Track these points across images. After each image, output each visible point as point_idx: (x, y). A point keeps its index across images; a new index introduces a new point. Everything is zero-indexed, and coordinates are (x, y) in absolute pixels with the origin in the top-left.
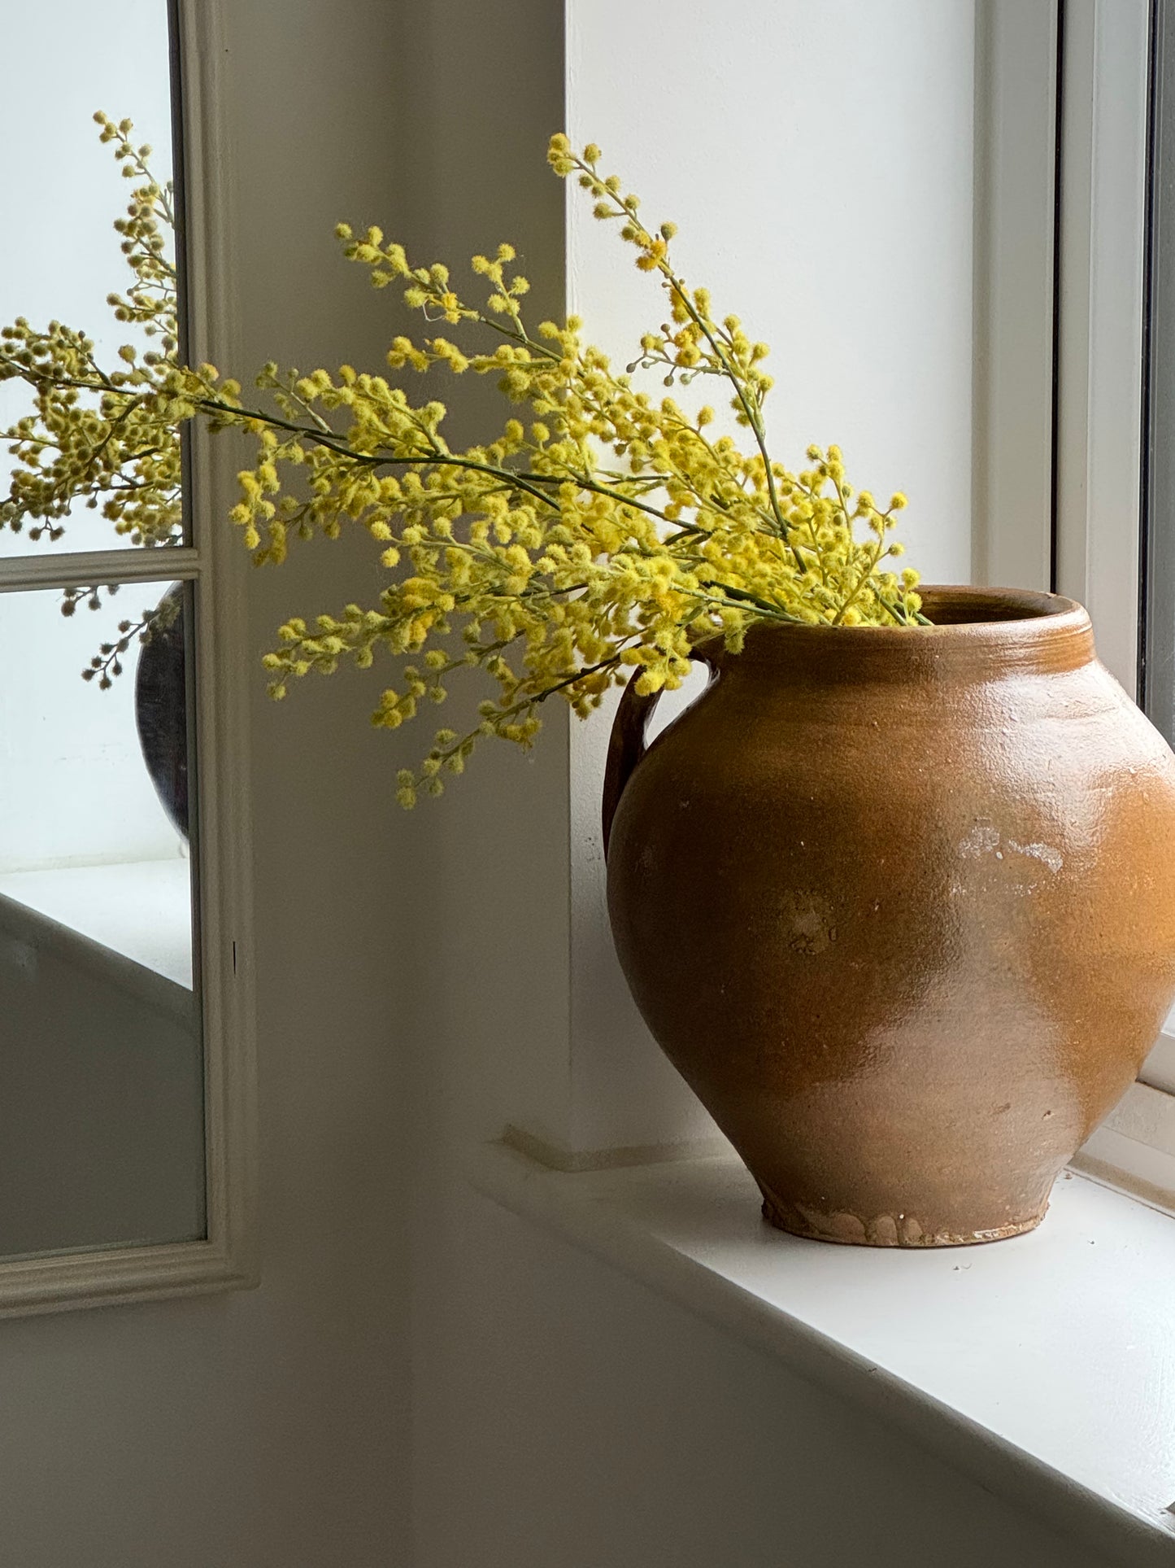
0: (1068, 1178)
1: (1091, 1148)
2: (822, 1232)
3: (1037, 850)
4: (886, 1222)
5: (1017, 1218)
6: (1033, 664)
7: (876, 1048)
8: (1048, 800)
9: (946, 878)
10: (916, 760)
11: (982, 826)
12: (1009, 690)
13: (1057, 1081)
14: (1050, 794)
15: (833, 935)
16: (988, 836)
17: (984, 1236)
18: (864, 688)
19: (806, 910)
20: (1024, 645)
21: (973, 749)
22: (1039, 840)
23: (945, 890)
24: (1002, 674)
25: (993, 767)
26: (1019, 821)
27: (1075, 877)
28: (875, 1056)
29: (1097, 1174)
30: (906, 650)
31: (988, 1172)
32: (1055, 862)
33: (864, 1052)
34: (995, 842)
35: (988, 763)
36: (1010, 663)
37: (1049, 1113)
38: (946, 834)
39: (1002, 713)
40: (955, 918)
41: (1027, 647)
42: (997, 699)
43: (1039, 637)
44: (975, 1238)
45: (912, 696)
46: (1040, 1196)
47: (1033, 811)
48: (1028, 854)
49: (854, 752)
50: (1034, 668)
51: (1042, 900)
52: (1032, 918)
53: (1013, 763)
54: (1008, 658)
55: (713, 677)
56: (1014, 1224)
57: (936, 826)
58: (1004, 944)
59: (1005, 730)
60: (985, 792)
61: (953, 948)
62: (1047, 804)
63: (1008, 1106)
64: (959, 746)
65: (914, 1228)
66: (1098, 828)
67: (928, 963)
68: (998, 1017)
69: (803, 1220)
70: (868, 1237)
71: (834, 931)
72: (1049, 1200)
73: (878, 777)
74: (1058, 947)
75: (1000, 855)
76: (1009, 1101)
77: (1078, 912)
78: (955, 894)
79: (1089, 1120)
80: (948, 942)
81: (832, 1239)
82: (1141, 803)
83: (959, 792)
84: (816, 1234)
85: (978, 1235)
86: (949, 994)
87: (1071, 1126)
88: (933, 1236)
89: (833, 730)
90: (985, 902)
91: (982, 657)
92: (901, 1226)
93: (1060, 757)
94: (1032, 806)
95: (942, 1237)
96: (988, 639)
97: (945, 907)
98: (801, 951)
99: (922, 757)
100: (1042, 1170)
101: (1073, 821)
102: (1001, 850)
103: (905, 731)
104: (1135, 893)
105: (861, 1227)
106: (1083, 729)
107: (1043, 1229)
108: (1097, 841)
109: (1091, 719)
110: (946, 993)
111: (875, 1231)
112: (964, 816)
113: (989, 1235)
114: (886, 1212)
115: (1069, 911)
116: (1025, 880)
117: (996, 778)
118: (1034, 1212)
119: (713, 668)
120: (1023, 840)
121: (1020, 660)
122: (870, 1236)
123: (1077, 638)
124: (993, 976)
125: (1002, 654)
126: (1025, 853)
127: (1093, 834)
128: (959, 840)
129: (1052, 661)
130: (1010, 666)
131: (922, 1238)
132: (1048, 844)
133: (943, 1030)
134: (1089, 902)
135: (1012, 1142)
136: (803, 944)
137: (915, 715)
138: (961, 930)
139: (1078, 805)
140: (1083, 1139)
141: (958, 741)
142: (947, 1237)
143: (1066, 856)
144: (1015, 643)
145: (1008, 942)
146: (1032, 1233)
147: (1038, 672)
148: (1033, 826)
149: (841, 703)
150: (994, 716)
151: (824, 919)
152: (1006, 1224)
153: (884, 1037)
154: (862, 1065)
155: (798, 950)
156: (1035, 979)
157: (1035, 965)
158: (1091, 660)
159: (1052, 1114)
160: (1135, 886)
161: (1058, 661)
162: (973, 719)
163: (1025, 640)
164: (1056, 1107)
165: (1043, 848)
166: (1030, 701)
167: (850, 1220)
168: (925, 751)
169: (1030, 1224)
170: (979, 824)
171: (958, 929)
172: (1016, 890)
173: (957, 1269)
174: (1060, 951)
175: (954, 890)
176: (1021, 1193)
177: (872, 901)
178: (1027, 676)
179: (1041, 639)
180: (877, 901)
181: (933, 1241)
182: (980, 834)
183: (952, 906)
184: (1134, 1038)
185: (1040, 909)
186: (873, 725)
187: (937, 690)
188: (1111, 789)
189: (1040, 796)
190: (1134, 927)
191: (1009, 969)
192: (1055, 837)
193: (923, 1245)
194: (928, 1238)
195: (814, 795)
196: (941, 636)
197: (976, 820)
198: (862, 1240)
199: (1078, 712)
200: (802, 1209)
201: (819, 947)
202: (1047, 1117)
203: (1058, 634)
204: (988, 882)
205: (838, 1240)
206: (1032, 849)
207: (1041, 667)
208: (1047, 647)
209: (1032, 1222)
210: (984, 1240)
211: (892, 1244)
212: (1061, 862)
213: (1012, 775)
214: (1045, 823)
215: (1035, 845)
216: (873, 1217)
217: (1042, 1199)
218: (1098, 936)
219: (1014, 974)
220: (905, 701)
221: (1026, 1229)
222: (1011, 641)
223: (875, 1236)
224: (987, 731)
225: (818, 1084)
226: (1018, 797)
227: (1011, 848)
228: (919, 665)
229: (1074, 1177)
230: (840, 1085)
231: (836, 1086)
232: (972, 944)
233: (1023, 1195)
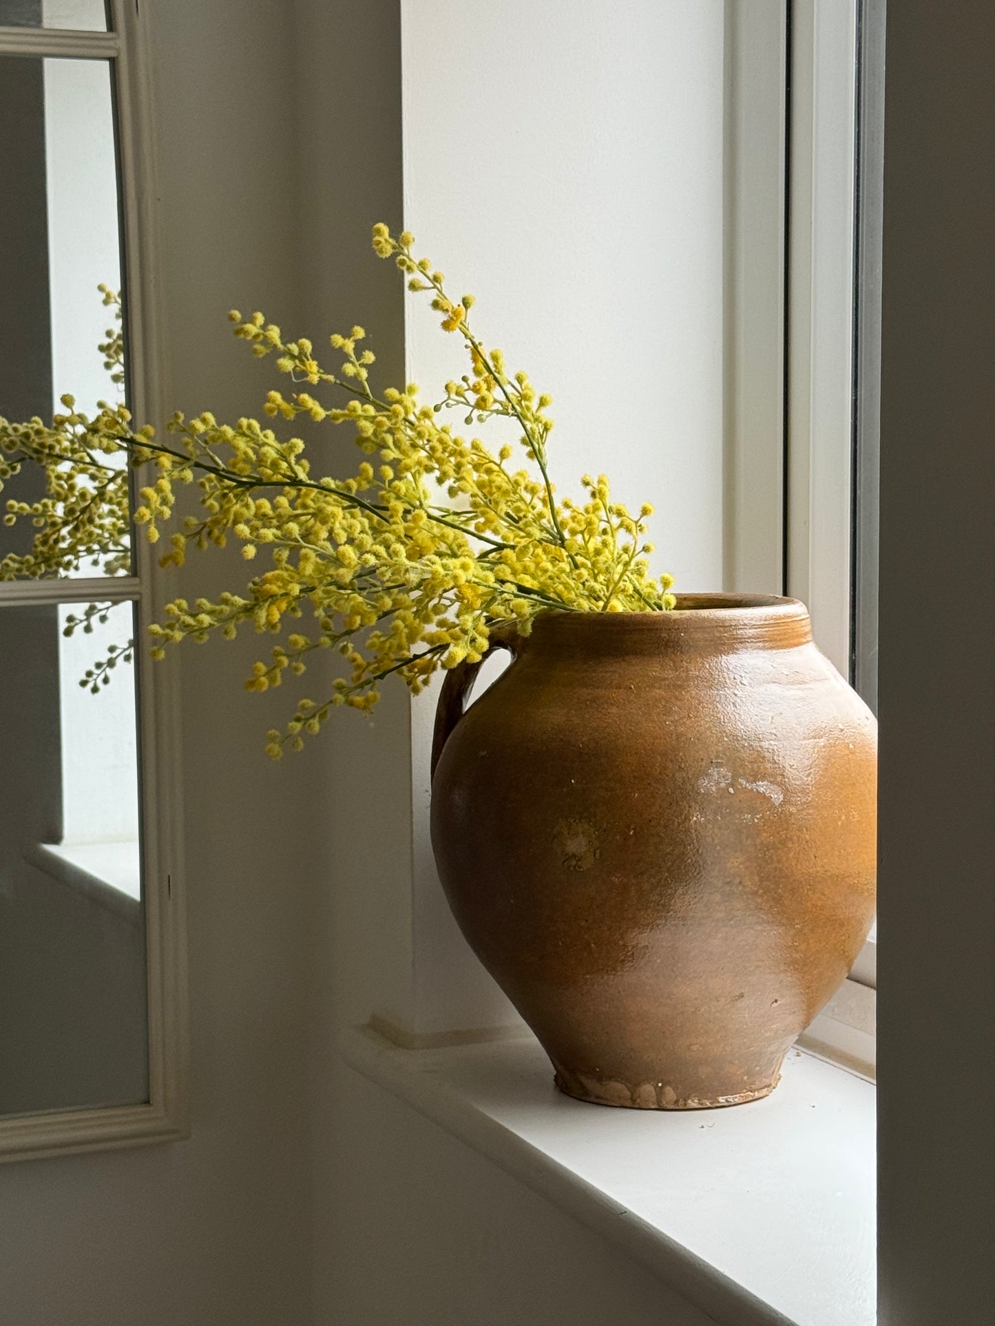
0: (798, 1055)
1: (812, 1030)
2: (597, 1097)
3: (762, 786)
4: (648, 1089)
5: (753, 1086)
6: (760, 641)
7: (633, 947)
8: (771, 747)
9: (687, 808)
10: (664, 715)
11: (717, 767)
12: (740, 661)
13: (783, 975)
14: (772, 742)
15: (597, 855)
16: (721, 776)
17: (727, 1101)
18: (624, 660)
19: (576, 835)
20: (753, 627)
21: (710, 706)
22: (763, 778)
23: (687, 819)
24: (734, 648)
25: (726, 721)
26: (747, 764)
27: (793, 809)
28: (633, 954)
29: (820, 1053)
30: (657, 630)
31: (728, 1049)
32: (777, 797)
33: (624, 950)
34: (727, 780)
35: (722, 717)
36: (742, 641)
37: (776, 1001)
38: (687, 774)
39: (735, 679)
40: (695, 841)
41: (756, 628)
42: (731, 668)
43: (765, 620)
44: (719, 1102)
45: (662, 666)
46: (772, 1070)
47: (759, 755)
48: (755, 790)
49: (614, 710)
50: (761, 644)
51: (766, 827)
52: (758, 841)
53: (742, 717)
54: (739, 636)
55: (513, 659)
56: (751, 1091)
57: (680, 767)
58: (735, 863)
59: (736, 692)
60: (720, 740)
61: (693, 865)
62: (771, 751)
63: (742, 996)
64: (699, 704)
65: (670, 1094)
66: (812, 770)
67: (673, 877)
68: (732, 922)
69: (583, 1087)
70: (633, 1101)
71: (598, 852)
72: (780, 1072)
73: (633, 729)
74: (780, 866)
75: (731, 790)
76: (743, 991)
77: (795, 838)
78: (695, 821)
79: (810, 1008)
80: (690, 860)
81: (605, 1102)
82: (847, 752)
83: (698, 739)
84: (593, 1099)
85: (722, 1100)
86: (692, 903)
87: (794, 1013)
88: (685, 1100)
89: (600, 692)
90: (720, 828)
91: (718, 635)
92: (660, 1092)
93: (781, 714)
94: (758, 751)
95: (693, 1101)
96: (724, 621)
97: (687, 831)
98: (572, 868)
99: (668, 712)
100: (772, 1048)
101: (792, 764)
102: (733, 786)
103: (658, 693)
104: (843, 823)
105: (628, 1093)
106: (800, 693)
107: (775, 1096)
108: (812, 781)
109: (807, 686)
110: (689, 902)
111: (639, 1097)
112: (702, 760)
113: (731, 1100)
114: (647, 1080)
115: (788, 836)
116: (753, 811)
117: (729, 728)
118: (767, 1081)
119: (513, 652)
120: (751, 779)
121: (749, 638)
122: (635, 1100)
123: (796, 623)
124: (727, 888)
125: (735, 633)
126: (752, 790)
127: (808, 775)
128: (697, 779)
129: (775, 640)
130: (741, 643)
131: (676, 1102)
132: (771, 782)
133: (687, 933)
134: (804, 830)
135: (747, 1024)
136: (574, 862)
137: (664, 679)
138: (700, 851)
139: (796, 751)
140: (806, 1023)
141: (699, 700)
142: (696, 1101)
143: (786, 791)
144: (745, 625)
145: (740, 860)
146: (766, 1098)
147: (764, 648)
148: (759, 767)
149: (606, 672)
150: (728, 681)
151: (590, 842)
152: (745, 1091)
153: (643, 938)
154: (623, 961)
155: (570, 866)
156: (761, 891)
157: (761, 881)
158: (808, 642)
159: (779, 1002)
160: (843, 817)
161: (780, 640)
162: (711, 683)
163: (753, 622)
164: (782, 996)
165: (767, 786)
166: (757, 670)
167: (618, 1087)
168: (671, 708)
169: (764, 1091)
170: (714, 766)
171: (698, 850)
172: (745, 819)
173: (703, 1127)
174: (781, 869)
175: (695, 819)
176: (756, 1066)
177: (628, 827)
178: (755, 651)
179: (766, 622)
180: (632, 827)
181: (685, 1104)
182: (715, 773)
183: (693, 831)
184: (845, 941)
185: (765, 834)
186: (631, 688)
187: (682, 661)
188: (822, 740)
189: (765, 744)
190: (842, 851)
191: (740, 883)
192: (777, 777)
193: (677, 1108)
194: (681, 1102)
195: (583, 743)
196: (686, 619)
197: (712, 762)
198: (628, 1103)
199: (796, 679)
200: (583, 1079)
201: (587, 865)
202: (775, 1004)
203: (779, 619)
204: (721, 813)
205: (610, 1104)
206: (757, 785)
207: (766, 644)
208: (771, 629)
209: (766, 1089)
210: (726, 1104)
211: (653, 1107)
212: (781, 797)
213: (742, 727)
214: (769, 765)
215: (760, 783)
216: (638, 1085)
217: (773, 1073)
218: (813, 857)
219: (744, 887)
220: (655, 668)
221: (761, 1095)
222: (742, 623)
223: (638, 1101)
224: (721, 692)
225: (588, 976)
226: (746, 744)
227: (741, 784)
228: (667, 641)
229: (802, 1055)
230: (606, 977)
231: (603, 978)
232: (709, 863)
233: (758, 1068)
